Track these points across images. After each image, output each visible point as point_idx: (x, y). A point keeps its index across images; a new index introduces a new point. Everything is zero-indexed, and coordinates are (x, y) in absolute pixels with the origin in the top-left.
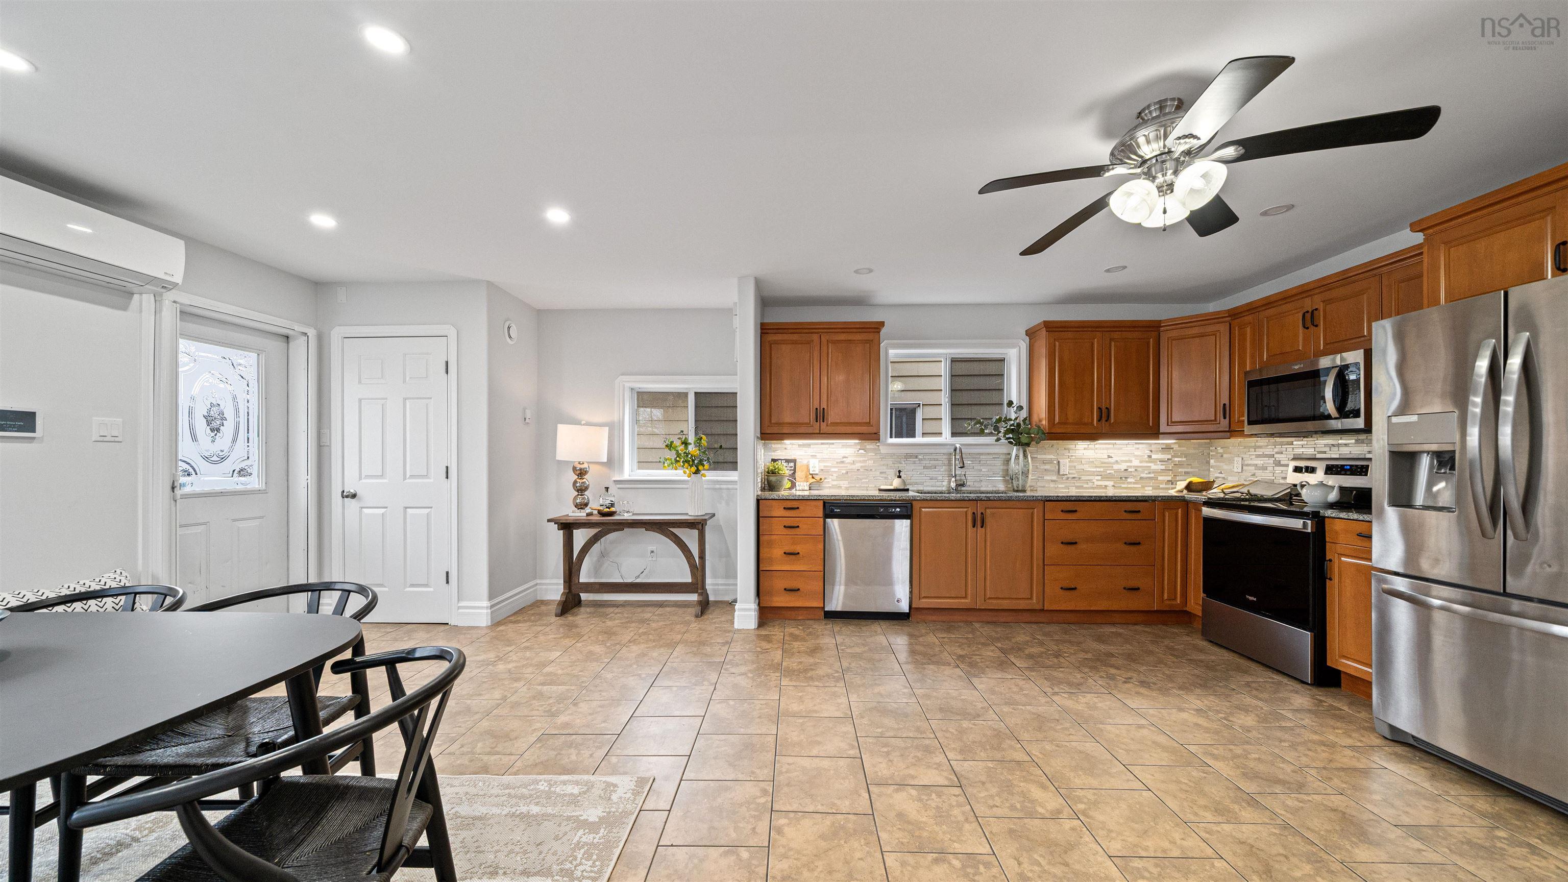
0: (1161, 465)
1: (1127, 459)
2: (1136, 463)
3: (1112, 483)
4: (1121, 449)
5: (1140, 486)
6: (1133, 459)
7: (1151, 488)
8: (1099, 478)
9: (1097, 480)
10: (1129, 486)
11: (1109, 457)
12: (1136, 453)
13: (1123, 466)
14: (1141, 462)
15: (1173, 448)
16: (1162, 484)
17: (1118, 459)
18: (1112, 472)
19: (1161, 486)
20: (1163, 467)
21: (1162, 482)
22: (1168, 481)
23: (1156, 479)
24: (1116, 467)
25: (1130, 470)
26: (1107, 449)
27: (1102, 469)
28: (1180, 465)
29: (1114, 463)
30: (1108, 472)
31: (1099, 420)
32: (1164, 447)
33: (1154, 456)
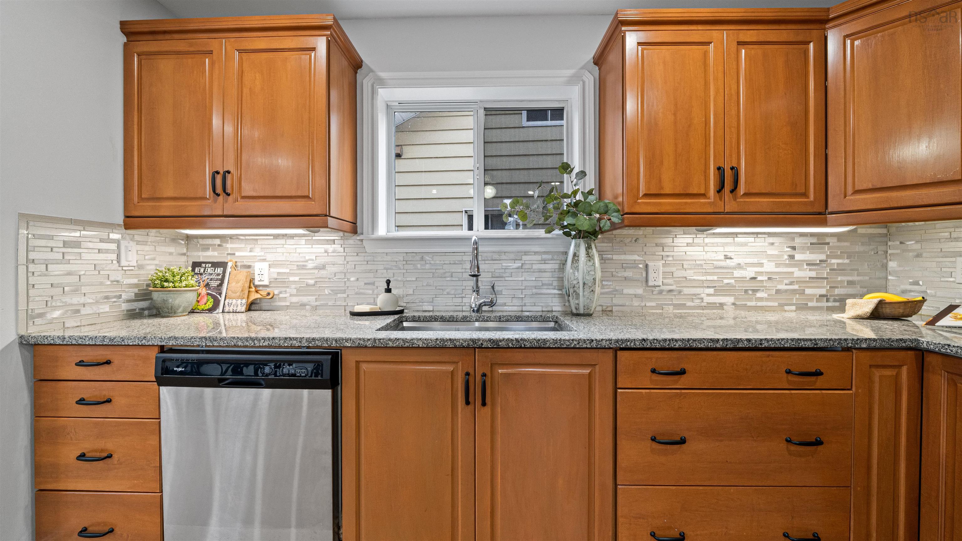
0: (810, 270)
1: (755, 261)
2: (769, 267)
3: (730, 300)
4: (745, 244)
5: (776, 304)
6: (765, 261)
7: (794, 308)
8: (711, 291)
9: (708, 295)
10: (759, 304)
11: (727, 257)
12: (769, 252)
13: (750, 273)
14: (778, 265)
15: (828, 244)
16: (811, 300)
17: (742, 261)
18: (732, 281)
19: (810, 304)
20: (813, 274)
21: (810, 298)
22: (821, 296)
23: (802, 292)
24: (737, 273)
25: (759, 278)
26: (724, 245)
27: (715, 278)
28: (841, 270)
29: (734, 268)
30: (726, 281)
31: (720, 189)
32: (814, 240)
33: (798, 257)
